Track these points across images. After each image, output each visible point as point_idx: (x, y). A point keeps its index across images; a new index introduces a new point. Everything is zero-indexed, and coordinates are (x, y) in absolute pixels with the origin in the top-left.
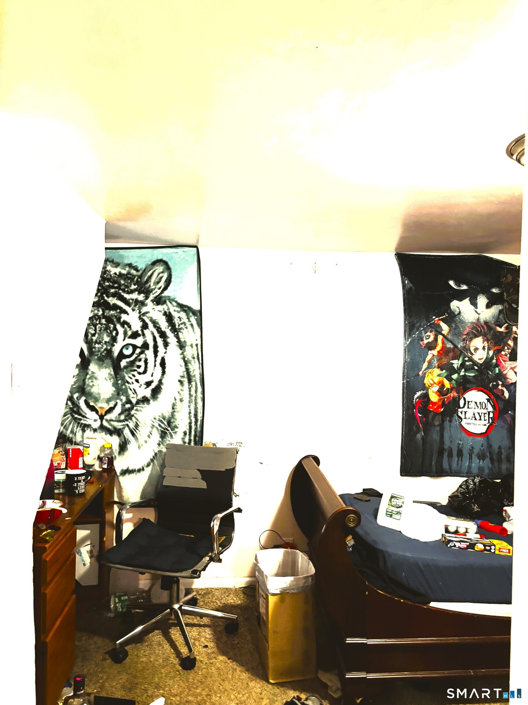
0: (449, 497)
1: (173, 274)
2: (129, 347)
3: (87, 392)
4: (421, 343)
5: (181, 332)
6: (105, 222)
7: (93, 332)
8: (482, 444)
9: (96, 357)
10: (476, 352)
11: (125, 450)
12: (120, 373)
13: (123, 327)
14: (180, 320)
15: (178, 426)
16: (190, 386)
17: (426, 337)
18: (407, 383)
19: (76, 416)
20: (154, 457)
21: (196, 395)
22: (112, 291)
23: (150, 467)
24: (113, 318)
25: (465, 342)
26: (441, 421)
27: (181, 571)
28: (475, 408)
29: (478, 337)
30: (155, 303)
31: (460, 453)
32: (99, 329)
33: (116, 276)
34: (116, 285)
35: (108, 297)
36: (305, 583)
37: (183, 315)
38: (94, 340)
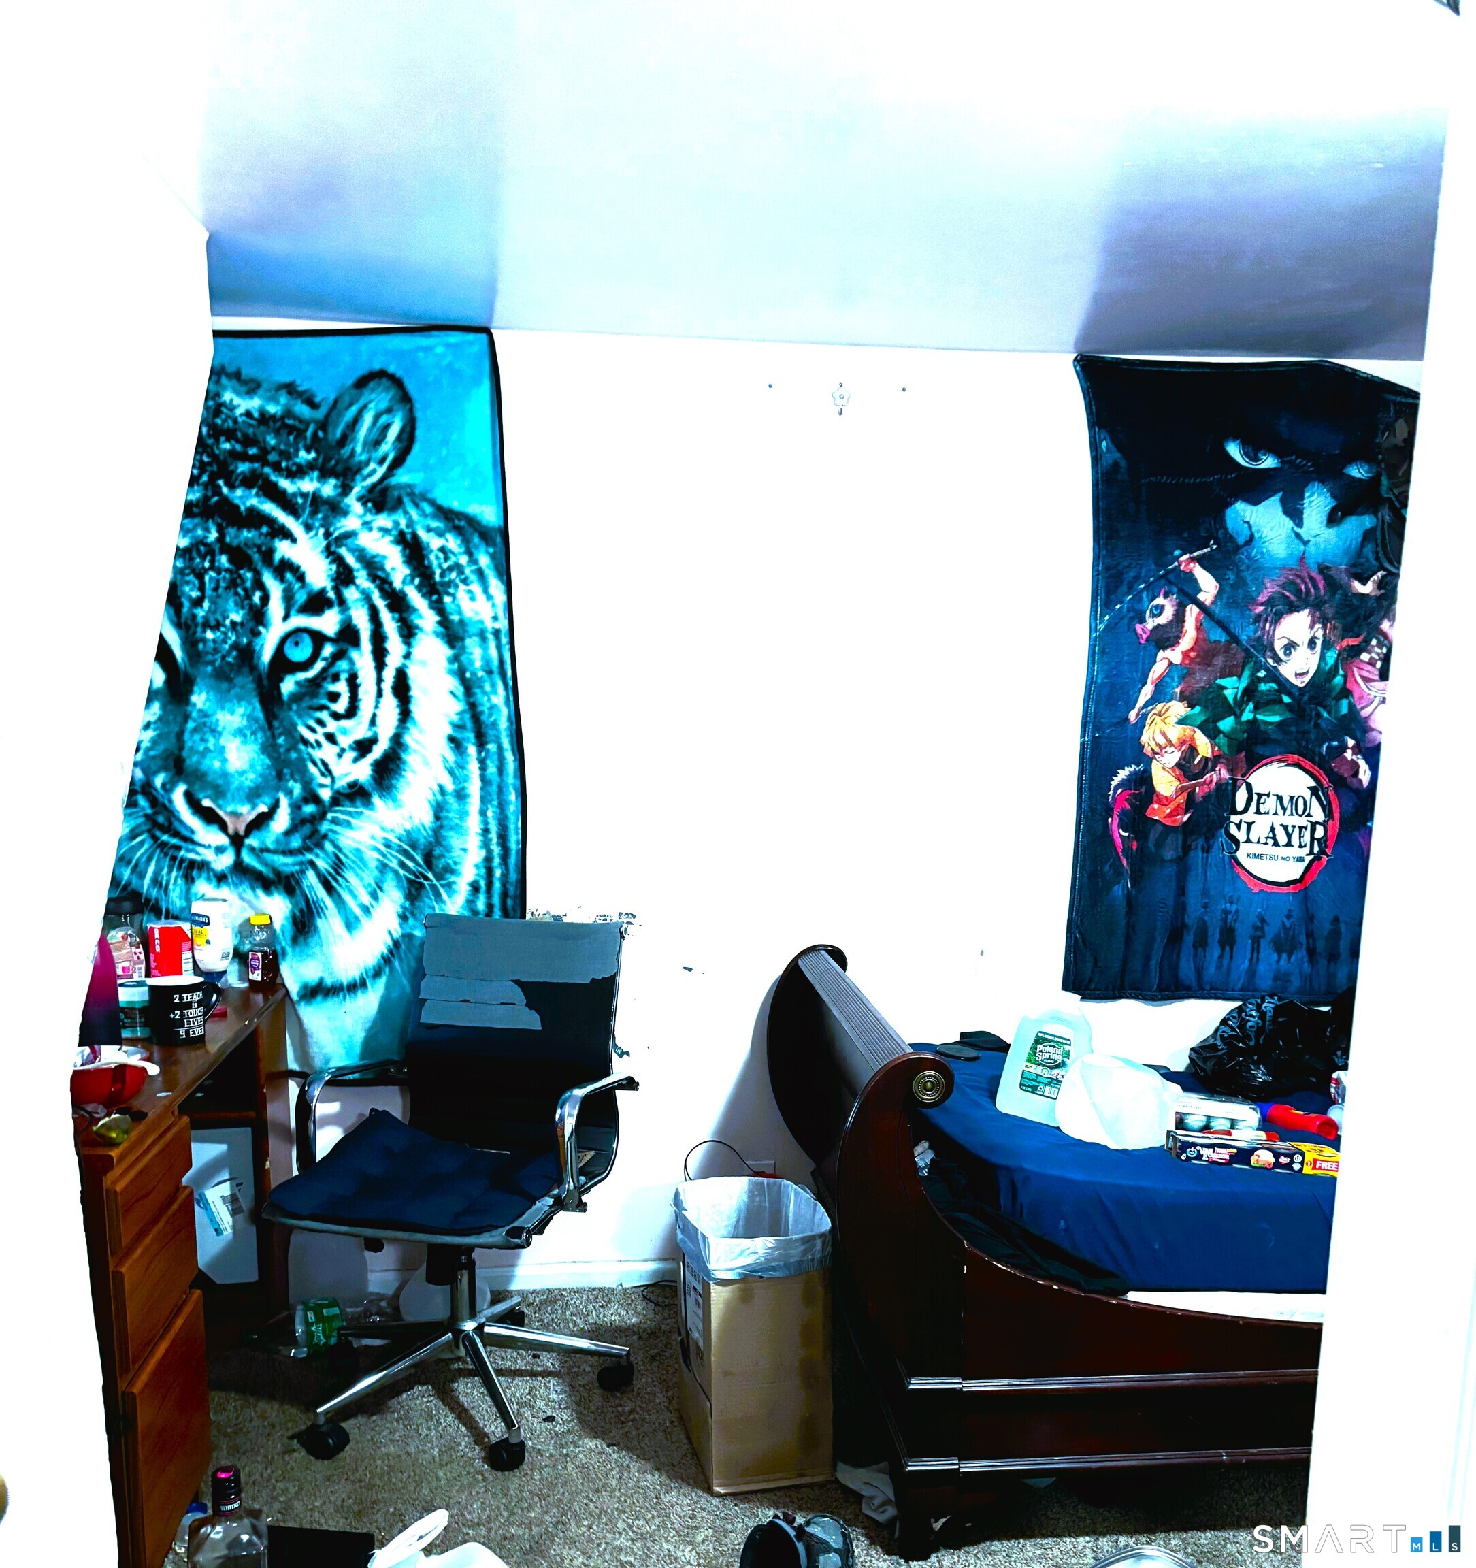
0: (1192, 1049)
1: (419, 414)
2: (301, 638)
3: (190, 769)
4: (1139, 628)
5: (449, 594)
6: (207, 236)
7: (195, 594)
8: (1290, 911)
9: (209, 668)
10: (1290, 653)
11: (308, 932)
12: (282, 715)
13: (282, 579)
14: (446, 559)
15: (453, 867)
16: (483, 754)
17: (1151, 610)
18: (1092, 742)
19: (165, 838)
20: (391, 952)
21: (502, 780)
22: (243, 467)
23: (382, 981)
24: (250, 552)
25: (1261, 625)
26: (1180, 850)
27: (479, 1231)
28: (1276, 814)
29: (1298, 611)
30: (370, 505)
31: (1228, 937)
32: (213, 585)
33: (252, 422)
34: (252, 451)
35: (232, 487)
36: (805, 1252)
37: (453, 542)
38: (200, 620)
